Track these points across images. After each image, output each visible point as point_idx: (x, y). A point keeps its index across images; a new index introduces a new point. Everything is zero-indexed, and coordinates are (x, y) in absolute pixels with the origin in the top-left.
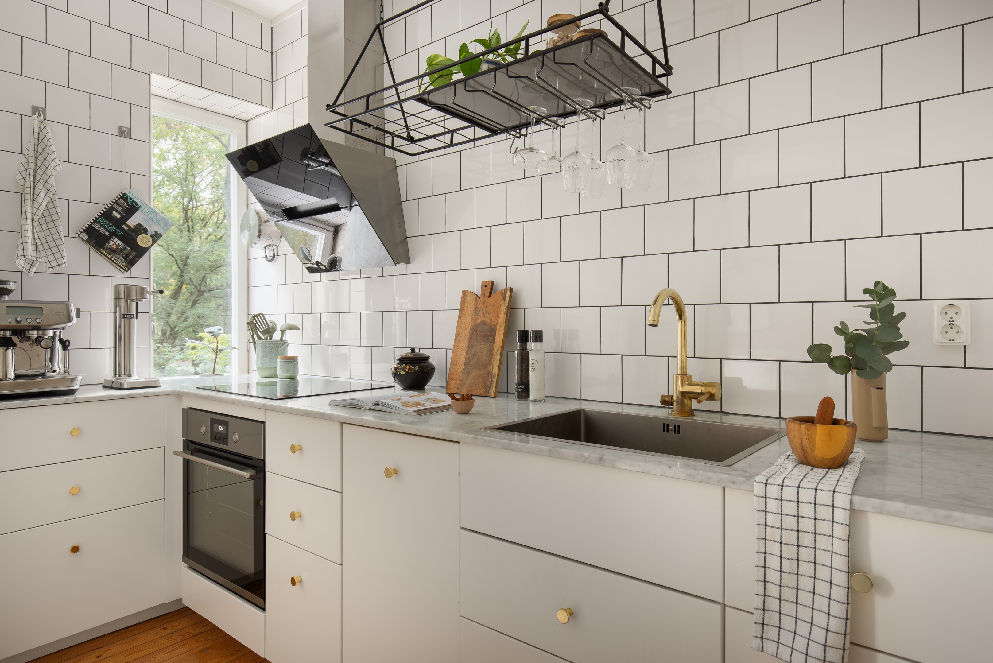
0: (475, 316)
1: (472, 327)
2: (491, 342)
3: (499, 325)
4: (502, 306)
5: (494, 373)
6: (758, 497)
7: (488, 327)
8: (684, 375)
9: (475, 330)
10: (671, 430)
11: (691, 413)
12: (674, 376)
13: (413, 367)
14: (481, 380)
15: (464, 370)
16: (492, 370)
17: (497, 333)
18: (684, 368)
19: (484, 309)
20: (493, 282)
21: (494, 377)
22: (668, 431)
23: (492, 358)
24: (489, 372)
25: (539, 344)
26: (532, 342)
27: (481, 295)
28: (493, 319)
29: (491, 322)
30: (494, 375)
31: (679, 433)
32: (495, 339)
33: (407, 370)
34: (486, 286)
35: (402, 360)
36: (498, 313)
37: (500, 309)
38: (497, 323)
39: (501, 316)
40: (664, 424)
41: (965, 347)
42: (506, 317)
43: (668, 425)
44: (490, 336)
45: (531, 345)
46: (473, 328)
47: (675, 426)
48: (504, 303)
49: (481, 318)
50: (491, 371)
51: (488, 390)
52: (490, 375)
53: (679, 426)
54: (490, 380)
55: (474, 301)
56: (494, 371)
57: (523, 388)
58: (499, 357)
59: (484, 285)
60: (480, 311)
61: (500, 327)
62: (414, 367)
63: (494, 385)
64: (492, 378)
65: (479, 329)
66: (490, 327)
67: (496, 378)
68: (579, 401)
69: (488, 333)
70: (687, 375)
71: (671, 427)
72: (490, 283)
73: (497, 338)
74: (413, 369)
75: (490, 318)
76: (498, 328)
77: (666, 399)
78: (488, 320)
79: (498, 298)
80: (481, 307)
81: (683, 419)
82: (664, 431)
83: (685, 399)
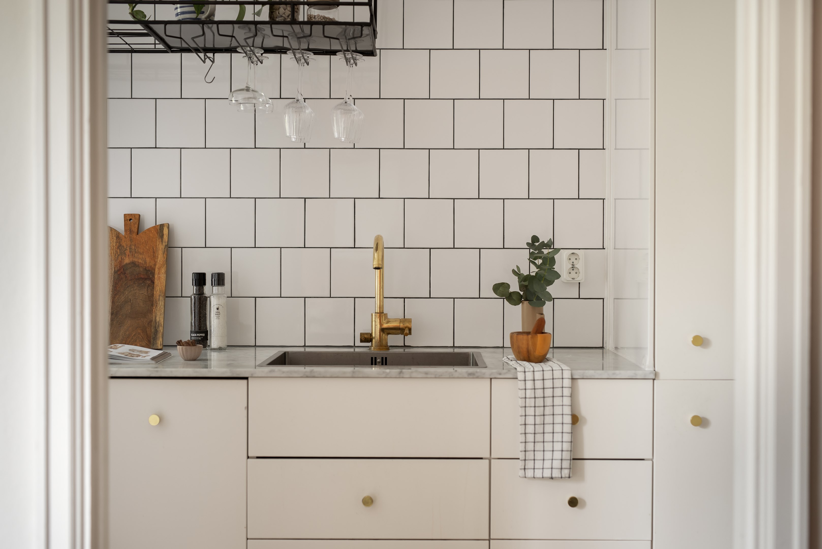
0: (119, 255)
1: (116, 269)
2: (149, 286)
3: (157, 266)
4: (159, 245)
5: (159, 322)
7: (141, 269)
8: (381, 314)
9: (121, 272)
10: (379, 363)
11: (388, 348)
12: (372, 315)
14: (139, 331)
15: (112, 320)
16: (155, 318)
17: (156, 276)
18: (381, 307)
19: (133, 247)
20: (139, 215)
21: (159, 326)
22: (375, 364)
23: (152, 305)
24: (151, 321)
25: (220, 288)
26: (214, 285)
27: (126, 230)
28: (148, 260)
29: (146, 263)
30: (159, 324)
32: (154, 283)
34: (130, 220)
36: (154, 252)
37: (156, 248)
38: (155, 265)
39: (159, 256)
40: (372, 358)
41: (579, 283)
42: (167, 258)
43: (376, 358)
44: (146, 279)
45: (207, 289)
46: (118, 271)
47: (383, 358)
48: (162, 241)
49: (129, 258)
50: (154, 320)
51: (152, 342)
52: (153, 324)
53: (386, 358)
54: (153, 330)
55: (115, 238)
56: (158, 319)
57: (203, 337)
58: (163, 303)
59: (129, 219)
60: (126, 250)
61: (159, 269)
63: (160, 335)
64: (156, 327)
65: (128, 272)
66: (145, 269)
67: (162, 328)
69: (142, 276)
70: (383, 313)
71: (379, 360)
72: (137, 217)
73: (156, 281)
75: (143, 258)
76: (156, 270)
77: (366, 336)
78: (140, 261)
79: (151, 235)
80: (127, 245)
81: (383, 352)
83: (384, 335)
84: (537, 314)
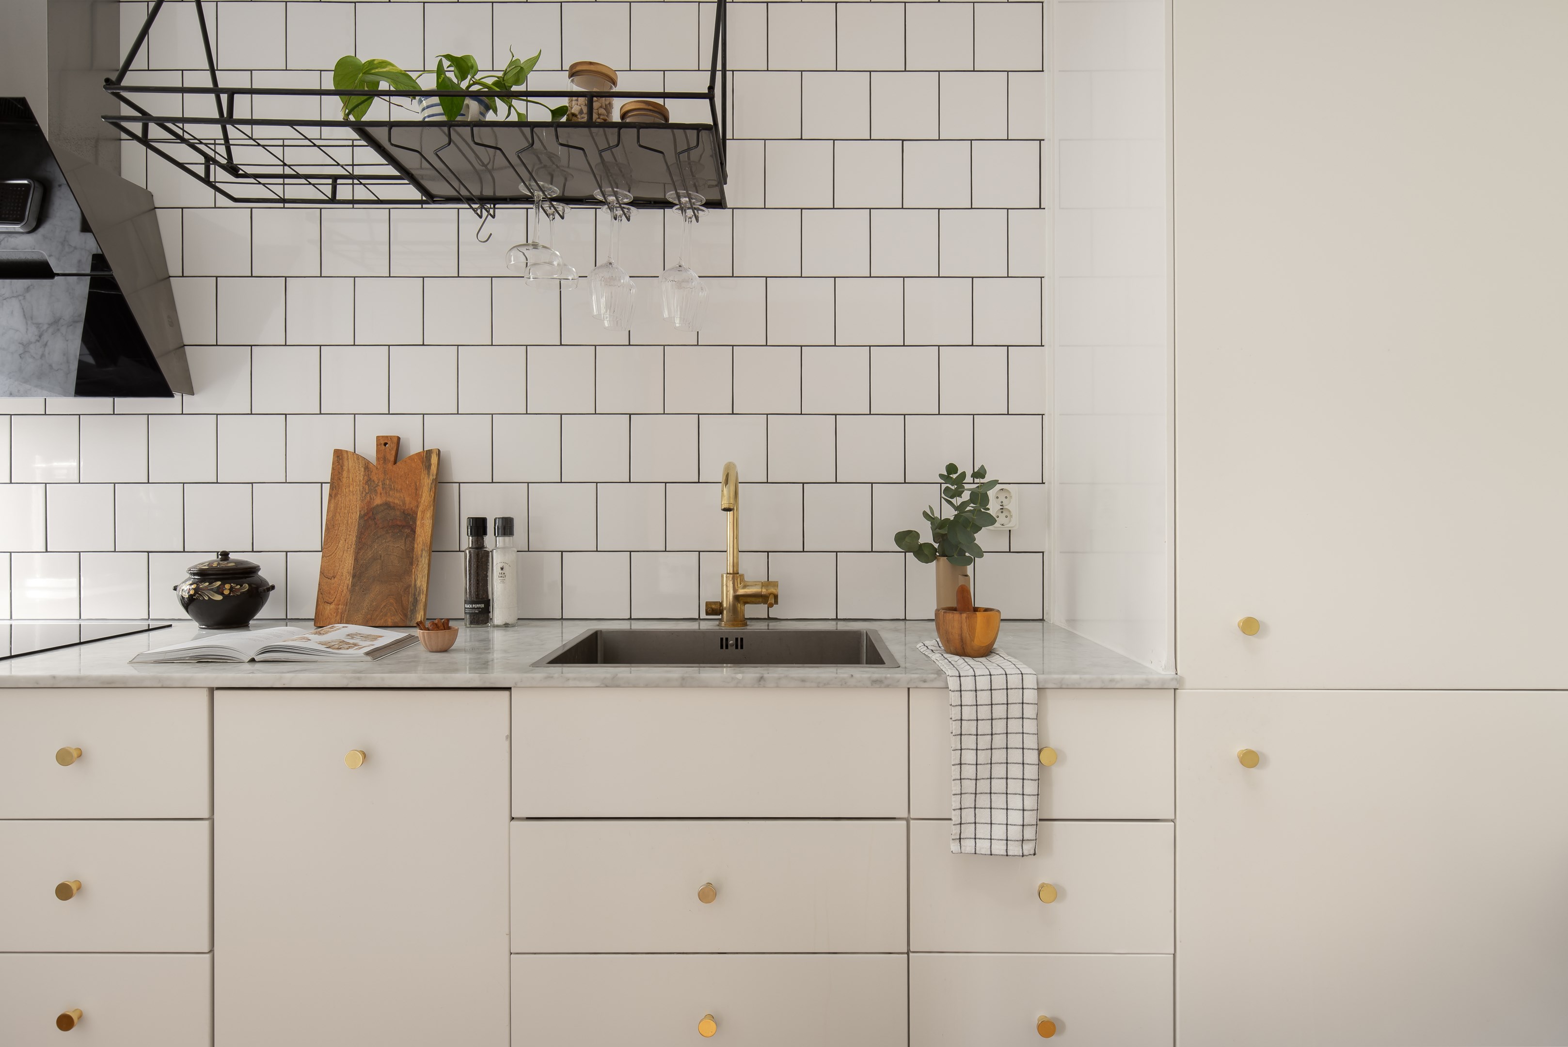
0: (367, 493)
1: (362, 513)
2: (408, 536)
3: (420, 509)
4: (424, 479)
5: (420, 588)
6: (954, 691)
7: (398, 513)
8: (735, 575)
9: (370, 518)
10: (732, 645)
11: (744, 622)
12: (722, 576)
13: (238, 587)
14: (391, 601)
15: (353, 585)
16: (415, 582)
17: (418, 523)
18: (735, 565)
19: (388, 482)
20: (399, 438)
21: (419, 594)
22: (727, 647)
23: (411, 564)
24: (409, 586)
25: (507, 539)
26: (498, 535)
27: (378, 459)
28: (407, 500)
29: (404, 504)
30: (420, 590)
31: (742, 647)
32: (415, 532)
33: (226, 592)
34: (385, 444)
35: (203, 575)
36: (416, 489)
37: (420, 483)
38: (417, 507)
39: (424, 495)
40: (722, 639)
41: (1010, 531)
42: (434, 497)
43: (727, 639)
44: (403, 527)
45: (490, 540)
46: (365, 515)
47: (737, 639)
48: (429, 474)
49: (381, 497)
50: (413, 585)
51: (409, 616)
52: (412, 590)
53: (742, 639)
54: (411, 599)
55: (363, 469)
56: (418, 583)
57: (482, 608)
58: (427, 561)
59: (383, 442)
60: (377, 485)
61: (423, 512)
62: (241, 586)
63: (421, 606)
64: (415, 595)
65: (379, 516)
66: (404, 512)
67: (424, 596)
68: (560, 622)
69: (399, 523)
70: (738, 573)
71: (731, 642)
72: (395, 440)
73: (418, 530)
74: (238, 589)
75: (400, 497)
76: (419, 514)
77: (713, 606)
78: (397, 501)
79: (413, 465)
80: (379, 480)
81: (738, 630)
82: (722, 647)
83: (739, 605)
84: (959, 576)
